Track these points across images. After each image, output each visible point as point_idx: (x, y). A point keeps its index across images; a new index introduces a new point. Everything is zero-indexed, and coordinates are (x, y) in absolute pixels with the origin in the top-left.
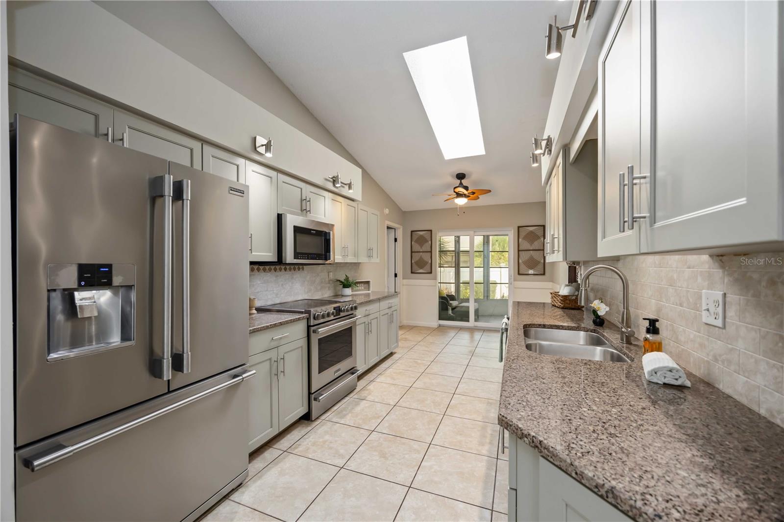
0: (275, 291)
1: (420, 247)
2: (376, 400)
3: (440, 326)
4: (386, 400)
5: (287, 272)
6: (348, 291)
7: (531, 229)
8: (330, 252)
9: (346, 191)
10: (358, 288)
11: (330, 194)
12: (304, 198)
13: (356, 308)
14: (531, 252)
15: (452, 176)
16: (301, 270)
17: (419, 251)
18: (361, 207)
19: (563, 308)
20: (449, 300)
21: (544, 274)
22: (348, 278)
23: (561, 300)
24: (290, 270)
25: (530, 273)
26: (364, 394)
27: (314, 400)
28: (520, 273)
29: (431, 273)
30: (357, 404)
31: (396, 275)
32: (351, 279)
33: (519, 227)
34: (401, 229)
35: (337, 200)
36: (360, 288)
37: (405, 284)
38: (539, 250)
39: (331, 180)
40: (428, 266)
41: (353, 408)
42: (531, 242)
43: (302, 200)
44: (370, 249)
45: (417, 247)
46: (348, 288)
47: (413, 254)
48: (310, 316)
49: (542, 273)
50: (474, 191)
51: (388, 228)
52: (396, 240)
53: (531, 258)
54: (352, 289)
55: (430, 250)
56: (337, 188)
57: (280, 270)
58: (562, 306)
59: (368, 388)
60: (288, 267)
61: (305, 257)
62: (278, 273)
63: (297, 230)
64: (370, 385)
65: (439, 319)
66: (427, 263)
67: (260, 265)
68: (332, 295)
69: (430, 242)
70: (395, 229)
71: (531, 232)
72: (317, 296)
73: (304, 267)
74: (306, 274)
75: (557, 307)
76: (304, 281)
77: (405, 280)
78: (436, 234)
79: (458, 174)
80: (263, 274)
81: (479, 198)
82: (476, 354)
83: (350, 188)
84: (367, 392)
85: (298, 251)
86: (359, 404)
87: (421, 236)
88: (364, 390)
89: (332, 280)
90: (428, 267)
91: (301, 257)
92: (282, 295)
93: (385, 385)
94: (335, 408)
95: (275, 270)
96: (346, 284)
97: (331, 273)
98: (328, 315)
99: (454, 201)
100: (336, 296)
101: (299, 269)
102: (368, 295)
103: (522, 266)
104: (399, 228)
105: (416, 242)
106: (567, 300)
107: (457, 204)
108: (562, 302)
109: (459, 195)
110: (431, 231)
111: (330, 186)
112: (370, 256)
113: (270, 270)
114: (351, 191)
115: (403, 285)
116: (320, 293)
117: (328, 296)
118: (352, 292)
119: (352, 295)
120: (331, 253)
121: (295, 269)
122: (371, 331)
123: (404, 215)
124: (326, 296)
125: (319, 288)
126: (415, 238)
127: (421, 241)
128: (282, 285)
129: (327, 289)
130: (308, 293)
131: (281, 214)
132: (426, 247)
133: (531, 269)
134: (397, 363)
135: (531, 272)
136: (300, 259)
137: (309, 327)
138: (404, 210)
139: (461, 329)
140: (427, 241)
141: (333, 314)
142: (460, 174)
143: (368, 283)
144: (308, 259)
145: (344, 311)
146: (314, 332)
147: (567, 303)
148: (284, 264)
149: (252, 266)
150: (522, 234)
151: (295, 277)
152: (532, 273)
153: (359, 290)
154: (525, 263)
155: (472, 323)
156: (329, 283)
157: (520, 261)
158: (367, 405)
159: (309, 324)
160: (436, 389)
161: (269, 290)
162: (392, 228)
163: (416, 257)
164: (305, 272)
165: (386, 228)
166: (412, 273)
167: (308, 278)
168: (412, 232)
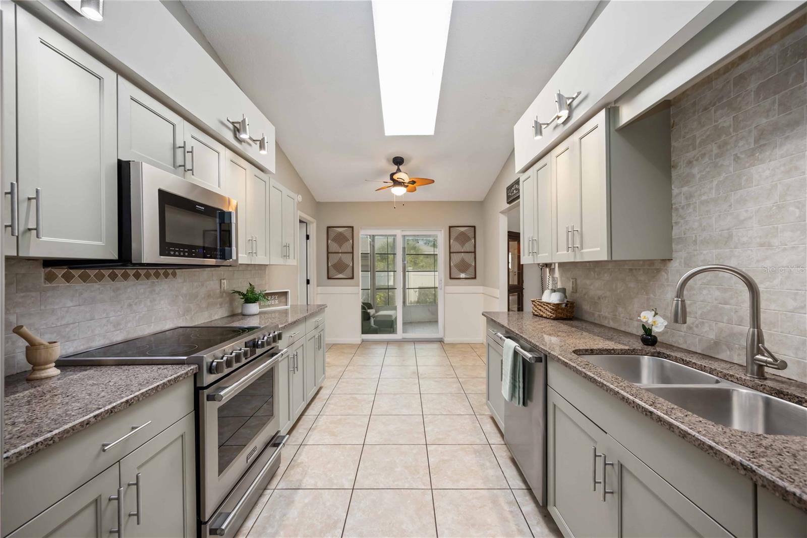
0: (111, 319)
1: (338, 248)
2: (320, 485)
3: (363, 341)
4: (335, 481)
5: (139, 282)
6: (254, 308)
7: (462, 229)
8: (230, 246)
9: (253, 152)
10: (269, 303)
11: (228, 152)
12: (179, 143)
13: (280, 336)
14: (462, 254)
15: (388, 160)
16: (171, 276)
17: (337, 251)
18: (273, 182)
19: (554, 319)
20: (366, 308)
22: (254, 288)
23: (553, 309)
24: (148, 276)
25: (461, 277)
26: (295, 475)
27: (210, 534)
28: (452, 276)
29: (352, 278)
30: (290, 503)
31: (308, 282)
32: (257, 290)
33: (450, 227)
34: (315, 224)
35: (239, 164)
36: (273, 302)
37: (319, 292)
38: (470, 252)
39: (231, 126)
40: (349, 270)
41: (284, 515)
42: (463, 244)
43: (174, 148)
44: (287, 246)
45: (334, 247)
46: (254, 302)
47: (330, 254)
48: (200, 368)
49: (474, 277)
50: (414, 180)
51: (301, 221)
52: (308, 237)
53: (463, 261)
54: (260, 304)
55: (351, 251)
56: (240, 141)
57: (126, 277)
58: (554, 316)
59: (299, 461)
60: (142, 272)
61: (184, 252)
62: (120, 284)
63: (166, 199)
64: (300, 455)
65: (362, 333)
66: (348, 266)
67: (71, 268)
68: (226, 315)
69: (351, 241)
70: (307, 224)
71: (463, 233)
72: (201, 319)
73: (177, 271)
74: (182, 284)
75: (545, 317)
76: (177, 296)
77: (319, 288)
78: (359, 232)
79: (394, 158)
80: (79, 286)
81: (415, 190)
82: (421, 375)
83: (262, 146)
84: (299, 470)
85: (168, 240)
86: (293, 502)
87: (340, 234)
88: (294, 466)
89: (226, 293)
90: (348, 272)
91: (175, 251)
92: (129, 325)
93: (324, 449)
94: (249, 523)
95: (113, 277)
96: (250, 297)
97: (225, 281)
98: (238, 358)
99: (390, 191)
100: (233, 315)
101: (166, 275)
102: (286, 312)
103: (454, 270)
104: (312, 223)
105: (333, 240)
106: (559, 309)
107: (393, 194)
108: (553, 312)
109: (397, 183)
110: (352, 227)
111: (229, 136)
112: (286, 256)
113: (100, 278)
114: (263, 152)
115: (317, 294)
116: (206, 314)
117: (220, 317)
118: (260, 308)
119: (260, 313)
120: (234, 248)
121: (157, 275)
122: (297, 367)
123: (318, 207)
124: (217, 317)
125: (204, 305)
126: (332, 235)
127: (340, 239)
128: (130, 305)
129: (218, 306)
130: (184, 315)
131: (128, 163)
132: (347, 247)
133: (463, 272)
134: (329, 404)
135: (463, 275)
136: (174, 255)
137: (198, 390)
138: (317, 201)
139: (388, 342)
140: (347, 240)
141: (245, 354)
142: (398, 157)
143: (286, 293)
144: (190, 256)
145: (263, 345)
146: (211, 398)
147: (559, 313)
148: (135, 265)
149: (49, 269)
150: (454, 235)
151: (157, 289)
152: (464, 277)
153: (269, 306)
154: (456, 266)
155: (399, 334)
156: (222, 296)
157: (452, 264)
158: (306, 501)
159: (198, 385)
160: (401, 442)
161: (96, 318)
162: (304, 222)
163: (334, 259)
164: (179, 279)
165: (299, 221)
166: (329, 278)
167: (184, 290)
168: (328, 228)
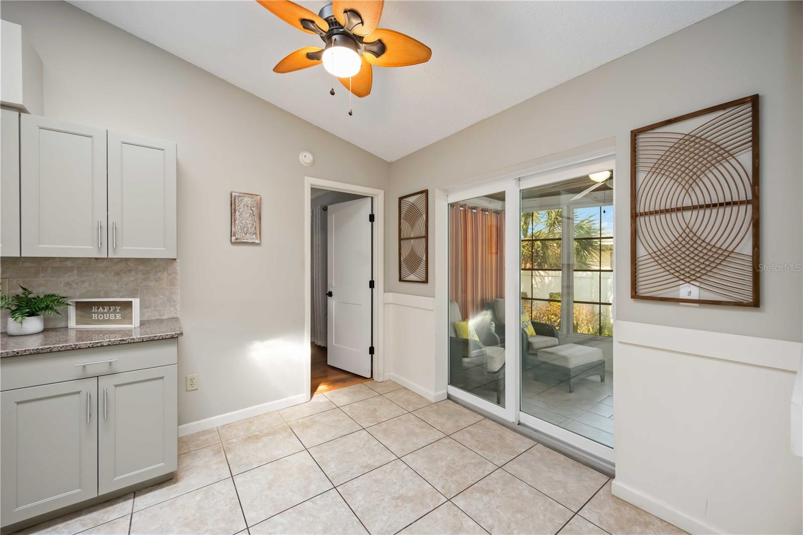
1: (412, 229)
3: (448, 398)
14: (688, 214)
17: (410, 236)
21: (756, 303)
25: (685, 296)
28: (642, 290)
29: (427, 282)
31: (372, 284)
34: (381, 196)
36: (112, 317)
37: (390, 302)
40: (422, 267)
45: (407, 230)
47: (402, 242)
52: (372, 218)
53: (690, 238)
55: (424, 234)
65: (450, 383)
66: (421, 260)
69: (425, 217)
70: (372, 198)
71: (691, 139)
77: (387, 295)
78: (434, 198)
87: (413, 206)
90: (421, 270)
103: (649, 271)
105: (407, 218)
110: (427, 193)
115: (386, 304)
123: (389, 170)
126: (404, 211)
127: (413, 215)
132: (420, 228)
133: (689, 277)
135: (688, 291)
138: (388, 160)
140: (421, 216)
143: (128, 305)
155: (510, 411)
157: (641, 251)
163: (407, 248)
166: (401, 280)
168: (400, 199)
